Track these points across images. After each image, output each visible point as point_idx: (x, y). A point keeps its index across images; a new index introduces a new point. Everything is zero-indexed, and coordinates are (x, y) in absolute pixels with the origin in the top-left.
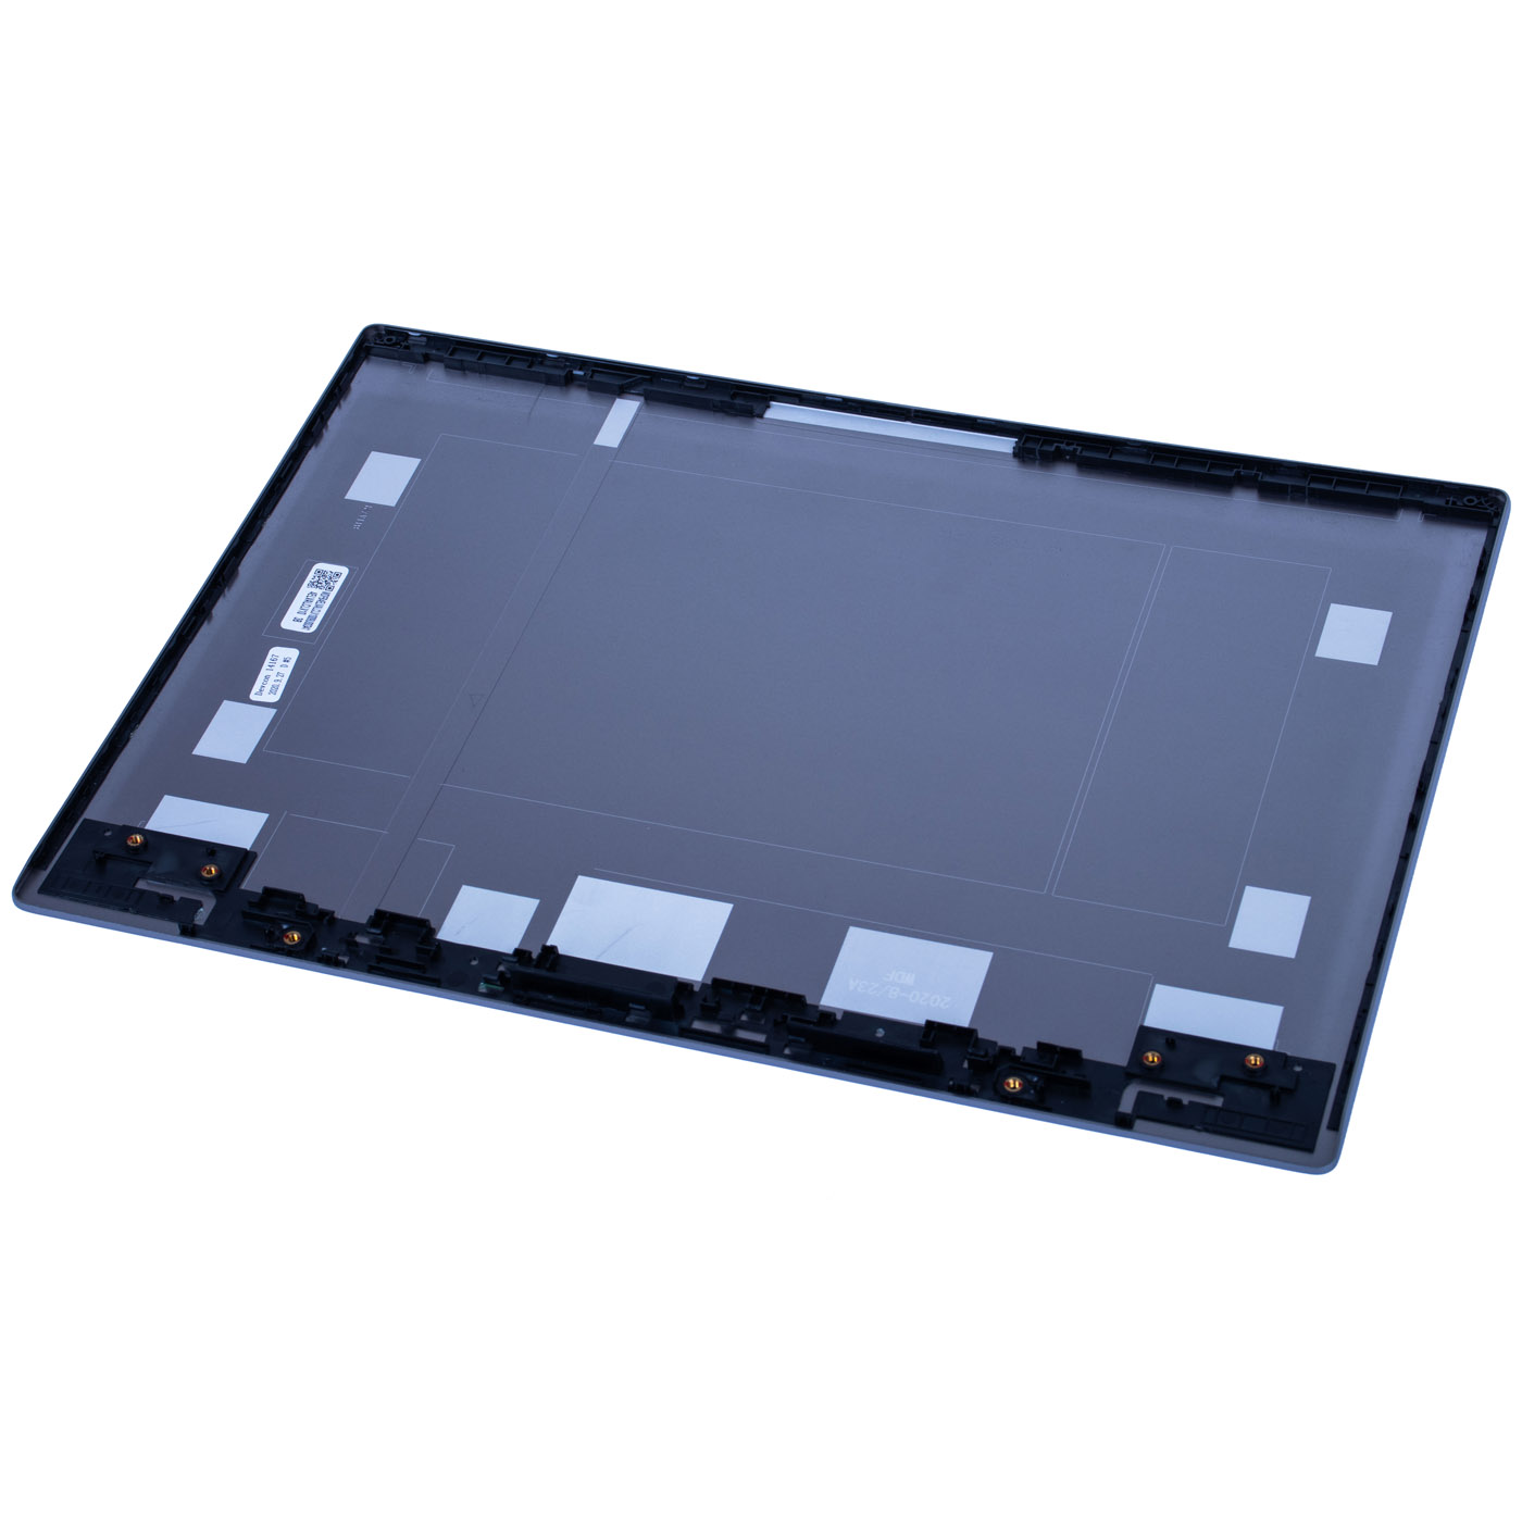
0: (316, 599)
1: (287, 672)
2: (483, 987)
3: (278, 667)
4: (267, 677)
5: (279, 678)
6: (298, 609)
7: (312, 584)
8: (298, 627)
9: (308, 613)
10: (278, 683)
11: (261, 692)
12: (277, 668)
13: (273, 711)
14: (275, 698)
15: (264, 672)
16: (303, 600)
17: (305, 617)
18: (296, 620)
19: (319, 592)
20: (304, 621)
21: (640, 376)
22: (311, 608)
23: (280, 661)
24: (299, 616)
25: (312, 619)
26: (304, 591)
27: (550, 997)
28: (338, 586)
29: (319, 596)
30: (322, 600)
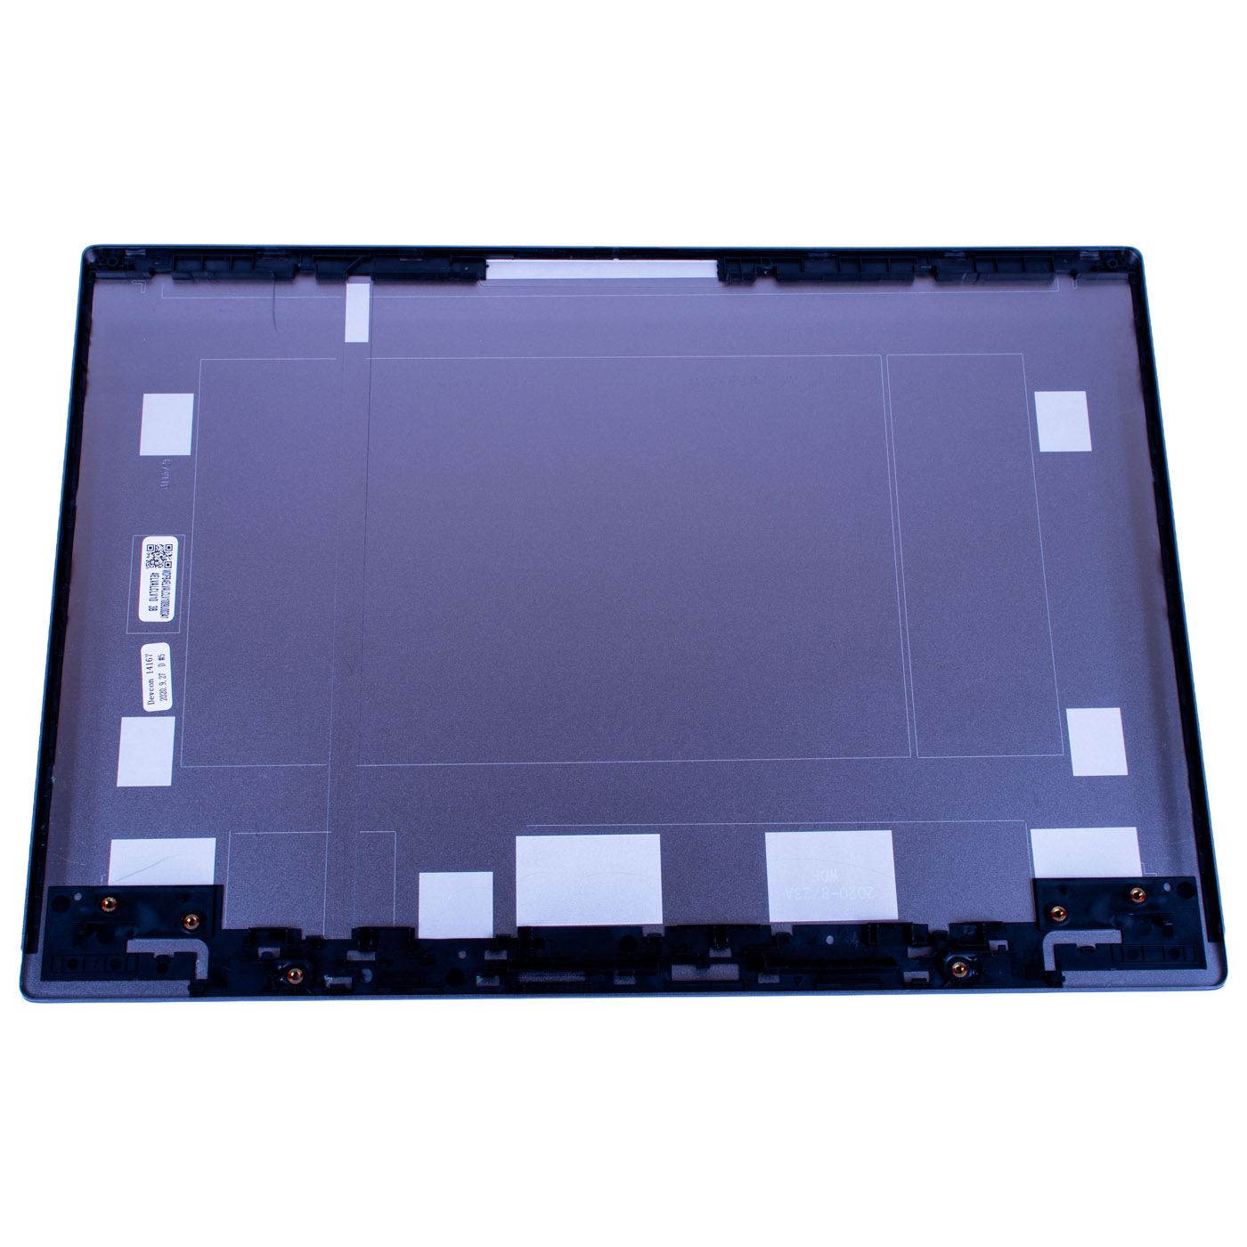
0: (161, 581)
1: (167, 670)
4: (151, 682)
5: (163, 680)
6: (149, 597)
7: (149, 563)
8: (155, 617)
9: (160, 598)
10: (163, 687)
11: (151, 701)
12: (157, 670)
13: (172, 720)
14: (167, 704)
15: (146, 678)
16: (149, 584)
17: (158, 604)
18: (152, 609)
19: (160, 571)
20: (159, 609)
22: (160, 593)
23: (156, 662)
24: (153, 604)
25: (165, 604)
26: (146, 574)
28: (174, 560)
29: (161, 576)
30: (166, 580)
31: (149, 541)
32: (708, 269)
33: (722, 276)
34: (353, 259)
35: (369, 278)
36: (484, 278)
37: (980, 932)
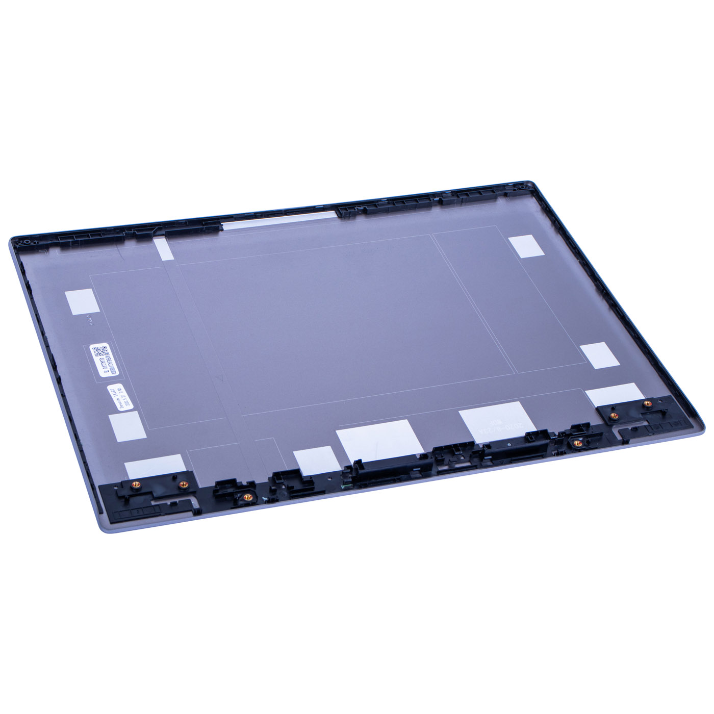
0: (106, 361)
1: (125, 393)
2: (343, 487)
3: (119, 394)
4: (118, 399)
5: (124, 398)
6: (102, 367)
7: (97, 355)
8: (110, 375)
9: (109, 367)
10: (125, 400)
11: (122, 406)
13: (136, 412)
14: (131, 406)
15: (115, 398)
16: (100, 363)
17: (109, 369)
18: (105, 372)
19: (104, 357)
20: (110, 371)
21: (157, 227)
22: (107, 365)
23: (117, 392)
24: (106, 370)
25: (112, 369)
26: (97, 360)
27: (373, 480)
28: (109, 351)
29: (105, 359)
30: (109, 360)
31: (92, 347)
32: (332, 214)
33: (340, 216)
34: (153, 229)
35: (164, 237)
36: (222, 230)
37: (579, 429)
